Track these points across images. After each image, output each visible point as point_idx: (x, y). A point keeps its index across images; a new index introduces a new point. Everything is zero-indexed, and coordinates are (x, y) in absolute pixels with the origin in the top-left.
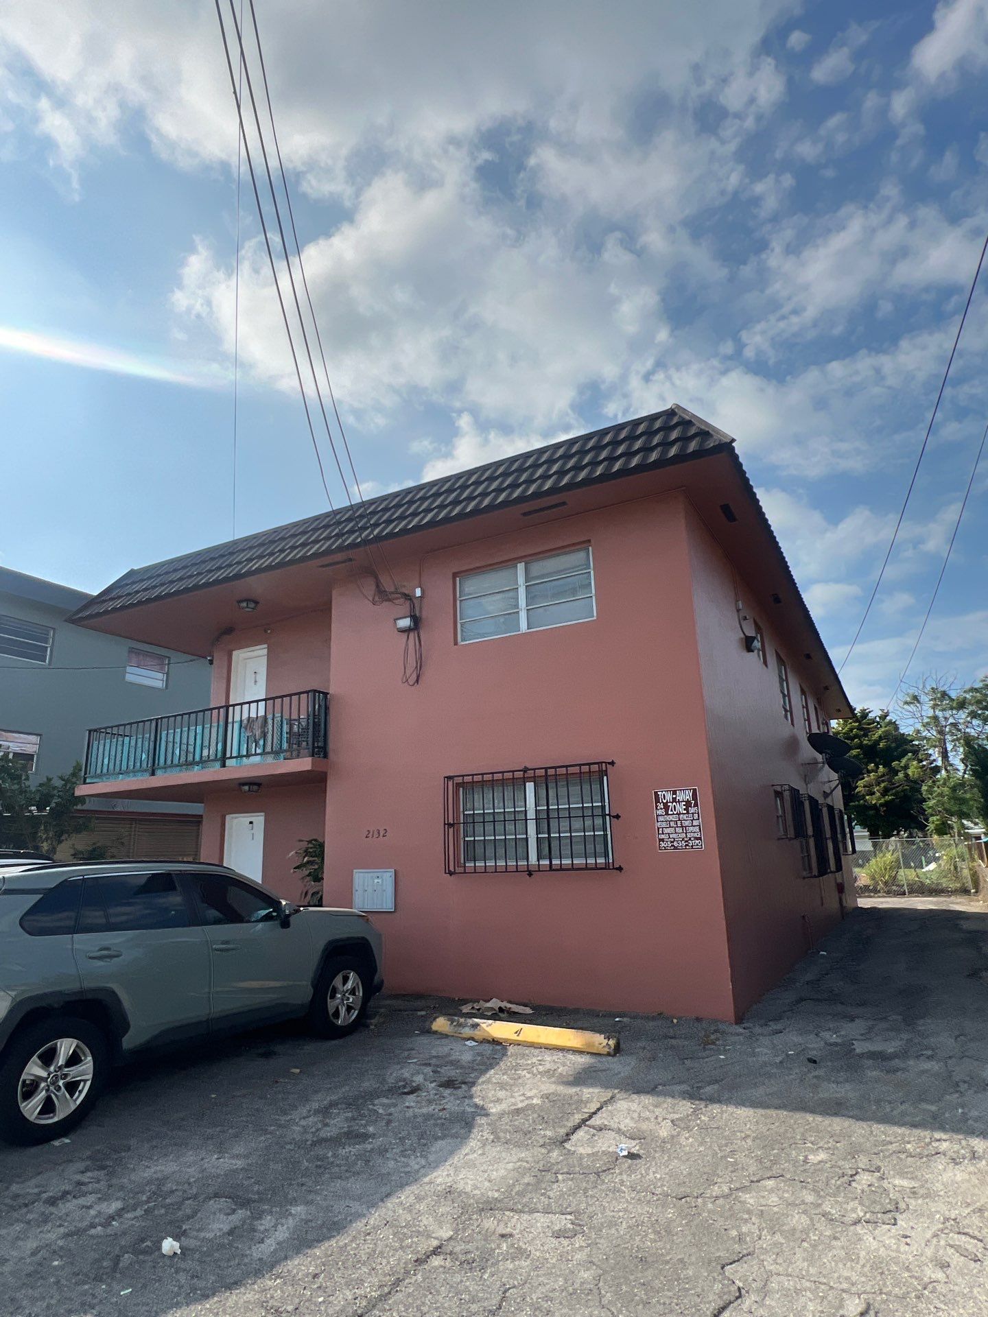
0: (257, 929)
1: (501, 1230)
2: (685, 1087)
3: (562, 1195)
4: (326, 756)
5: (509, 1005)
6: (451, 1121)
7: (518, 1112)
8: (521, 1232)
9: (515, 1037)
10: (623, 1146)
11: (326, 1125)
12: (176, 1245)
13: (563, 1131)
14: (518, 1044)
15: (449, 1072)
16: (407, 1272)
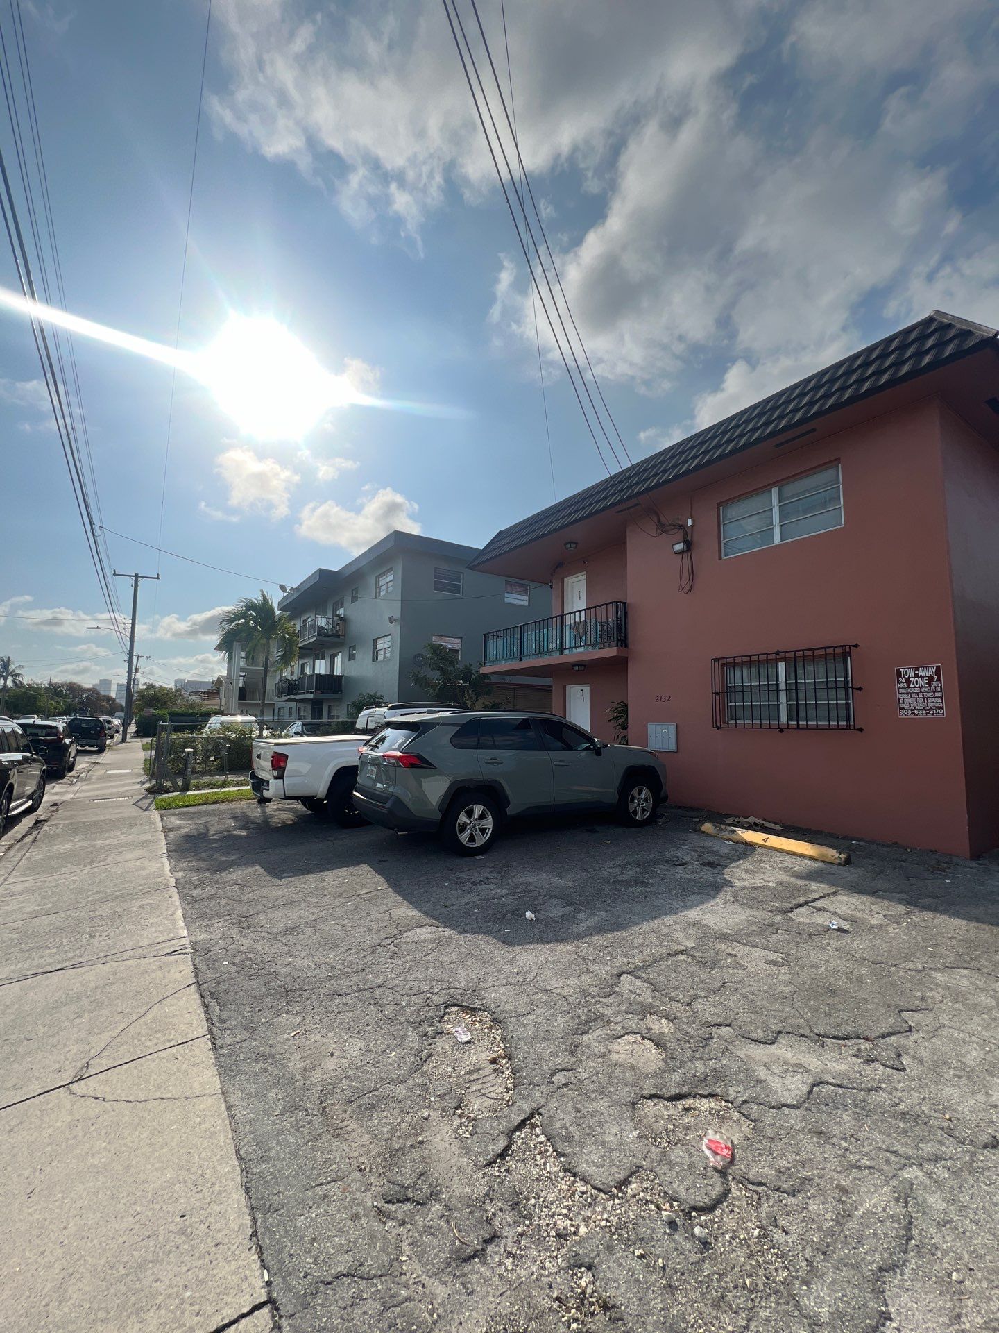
0: (582, 755)
1: (729, 951)
2: (905, 896)
3: (779, 942)
4: (626, 646)
5: (762, 822)
6: (705, 885)
7: (756, 888)
8: (743, 955)
9: (763, 843)
10: (835, 923)
11: (622, 873)
12: (533, 916)
13: (788, 906)
14: (765, 847)
15: (711, 858)
16: (662, 958)
